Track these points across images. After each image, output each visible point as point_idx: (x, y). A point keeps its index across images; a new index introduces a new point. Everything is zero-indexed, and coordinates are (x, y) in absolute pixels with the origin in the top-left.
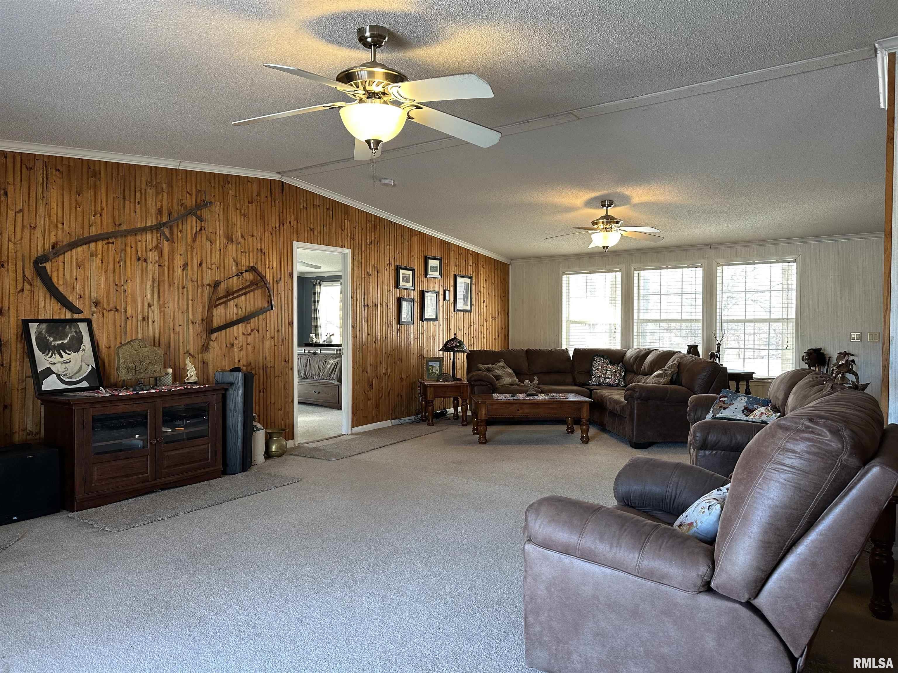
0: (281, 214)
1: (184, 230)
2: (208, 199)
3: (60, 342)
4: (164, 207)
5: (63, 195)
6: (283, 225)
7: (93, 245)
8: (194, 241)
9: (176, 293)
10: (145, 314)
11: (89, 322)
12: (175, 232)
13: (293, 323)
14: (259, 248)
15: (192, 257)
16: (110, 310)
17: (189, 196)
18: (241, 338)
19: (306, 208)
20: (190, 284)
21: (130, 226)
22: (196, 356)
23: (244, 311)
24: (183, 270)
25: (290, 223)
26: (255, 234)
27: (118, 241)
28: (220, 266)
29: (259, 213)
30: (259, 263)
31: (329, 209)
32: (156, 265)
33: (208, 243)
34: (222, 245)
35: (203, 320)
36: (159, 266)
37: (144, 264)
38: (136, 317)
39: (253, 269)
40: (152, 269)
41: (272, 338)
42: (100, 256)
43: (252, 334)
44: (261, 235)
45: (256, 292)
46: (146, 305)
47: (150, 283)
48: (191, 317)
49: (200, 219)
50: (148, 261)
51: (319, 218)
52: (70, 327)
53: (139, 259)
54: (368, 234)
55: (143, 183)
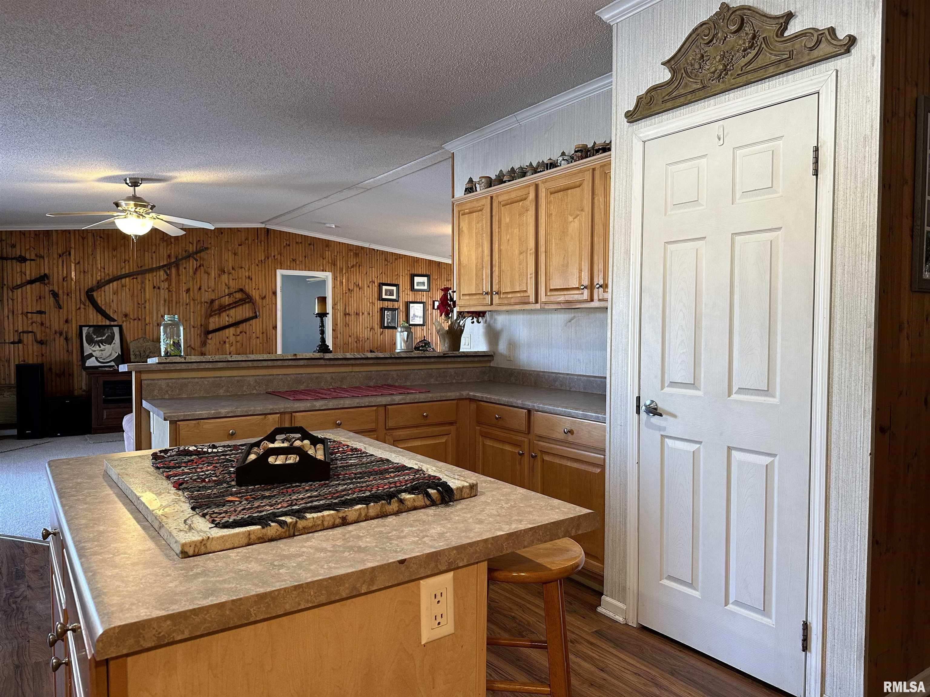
0: (266, 251)
1: (188, 267)
2: (205, 246)
3: (100, 338)
4: (173, 253)
5: (104, 252)
6: (268, 258)
7: (123, 280)
8: (195, 273)
9: (181, 308)
10: (159, 322)
11: (120, 327)
12: (181, 268)
13: (276, 327)
15: (193, 285)
16: (135, 320)
17: (191, 245)
18: (232, 338)
19: (289, 245)
20: (192, 302)
21: (149, 266)
22: (197, 349)
23: (234, 318)
24: (187, 293)
25: (274, 256)
27: (139, 277)
28: (215, 289)
29: (247, 252)
31: (310, 244)
32: (167, 291)
33: (206, 275)
34: (217, 275)
35: (201, 325)
36: (169, 291)
37: (158, 290)
38: (153, 324)
40: (164, 293)
41: (258, 338)
42: (128, 287)
43: (241, 335)
44: (249, 267)
45: (244, 306)
46: (160, 316)
47: (162, 302)
48: (192, 323)
50: (161, 289)
51: (301, 251)
52: (108, 330)
53: (154, 287)
54: (349, 260)
55: (158, 240)
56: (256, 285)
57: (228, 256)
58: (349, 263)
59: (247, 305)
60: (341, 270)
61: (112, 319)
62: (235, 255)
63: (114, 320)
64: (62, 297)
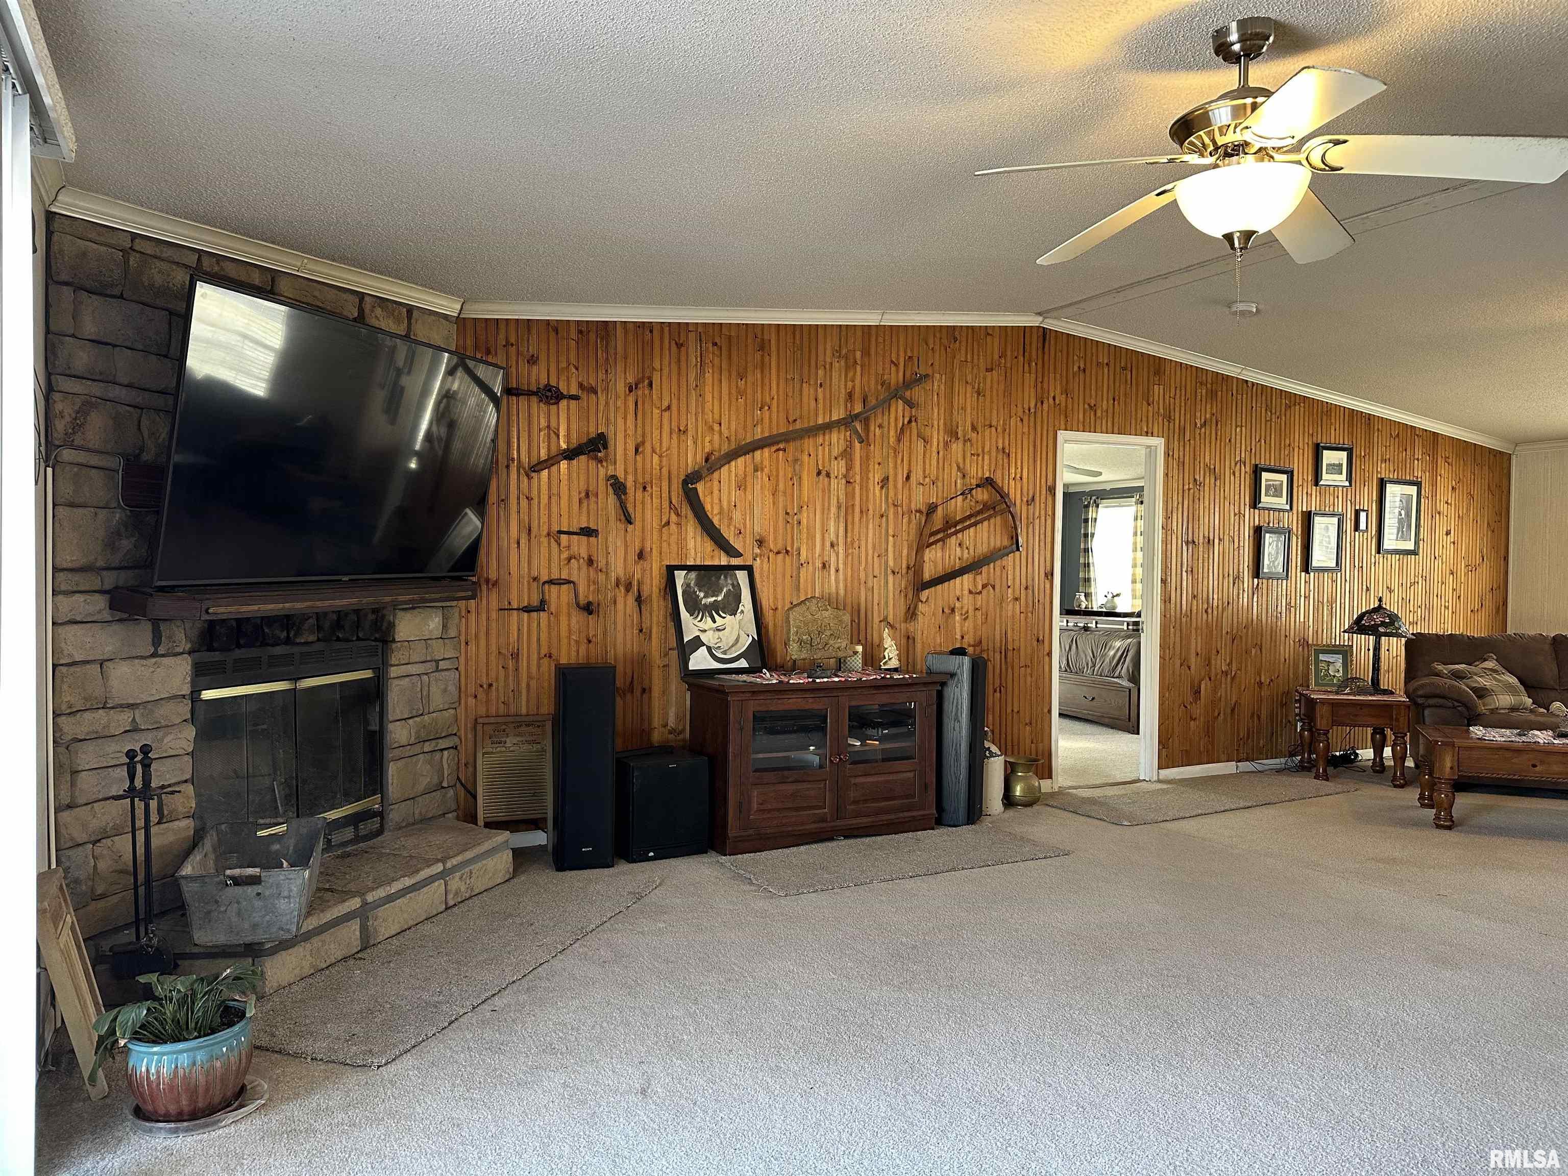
0: (1039, 385)
1: (885, 424)
2: (922, 371)
3: (713, 599)
4: (857, 389)
5: (721, 381)
6: (1042, 403)
7: (758, 454)
8: (899, 441)
9: (871, 526)
10: (826, 558)
11: (749, 569)
12: (872, 428)
13: (1052, 575)
14: (1000, 446)
15: (895, 467)
16: (778, 553)
17: (893, 368)
18: (967, 600)
19: (1084, 370)
20: (892, 510)
21: (809, 422)
22: (898, 626)
23: (972, 551)
24: (882, 487)
25: (1054, 398)
26: (994, 423)
27: (791, 447)
28: (937, 479)
29: (1002, 387)
30: (999, 473)
31: (1124, 369)
32: (844, 481)
33: (921, 443)
34: (941, 444)
35: (908, 568)
36: (848, 482)
37: (826, 479)
38: (814, 564)
39: (988, 483)
40: (837, 486)
41: (1016, 599)
42: (766, 470)
43: (985, 592)
44: (1004, 424)
45: (992, 521)
46: (828, 544)
47: (833, 510)
48: (891, 563)
49: (910, 404)
50: (832, 476)
51: (1105, 386)
52: (726, 577)
53: (819, 473)
54: (1198, 408)
55: (829, 352)
56: (1016, 468)
57: (965, 397)
58: (1198, 414)
59: (998, 518)
60: (1182, 430)
61: (731, 551)
62: (979, 394)
63: (739, 555)
64: (633, 494)
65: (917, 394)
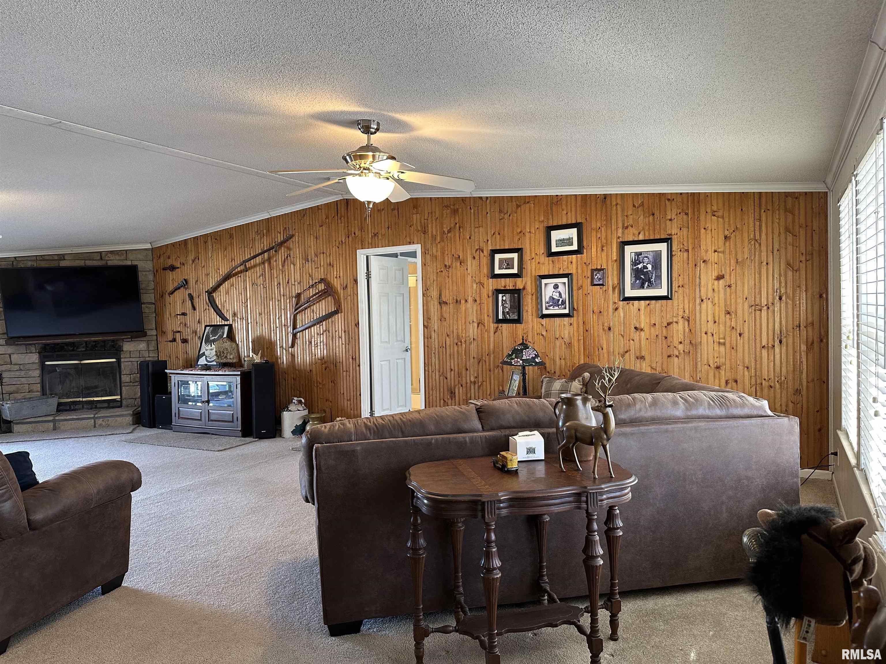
0: (346, 229)
1: (277, 260)
2: (291, 233)
3: (214, 338)
5: (219, 254)
6: (348, 237)
8: (283, 265)
10: (258, 320)
12: (272, 264)
13: (358, 324)
14: (329, 263)
15: (283, 278)
16: (241, 319)
17: (279, 231)
18: (317, 338)
20: (282, 298)
23: (318, 314)
24: (278, 288)
25: (355, 234)
26: (325, 251)
27: (242, 275)
28: (301, 281)
29: (328, 233)
30: (329, 276)
31: (394, 210)
33: (293, 266)
34: (301, 265)
36: (264, 287)
37: (256, 287)
38: (253, 323)
39: (322, 280)
40: (260, 289)
42: (235, 286)
43: (324, 334)
44: (330, 251)
45: (327, 299)
47: (259, 299)
48: (283, 321)
50: (258, 285)
51: (383, 222)
52: (221, 329)
53: (253, 284)
54: (445, 221)
56: (337, 272)
57: (311, 241)
58: (445, 226)
59: (330, 298)
60: (434, 238)
61: (225, 319)
62: (317, 238)
63: (228, 320)
64: (196, 300)
65: (290, 243)
